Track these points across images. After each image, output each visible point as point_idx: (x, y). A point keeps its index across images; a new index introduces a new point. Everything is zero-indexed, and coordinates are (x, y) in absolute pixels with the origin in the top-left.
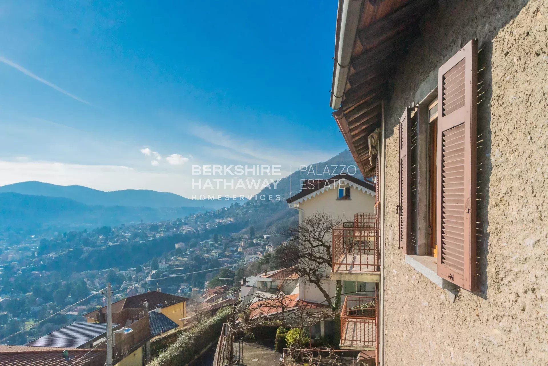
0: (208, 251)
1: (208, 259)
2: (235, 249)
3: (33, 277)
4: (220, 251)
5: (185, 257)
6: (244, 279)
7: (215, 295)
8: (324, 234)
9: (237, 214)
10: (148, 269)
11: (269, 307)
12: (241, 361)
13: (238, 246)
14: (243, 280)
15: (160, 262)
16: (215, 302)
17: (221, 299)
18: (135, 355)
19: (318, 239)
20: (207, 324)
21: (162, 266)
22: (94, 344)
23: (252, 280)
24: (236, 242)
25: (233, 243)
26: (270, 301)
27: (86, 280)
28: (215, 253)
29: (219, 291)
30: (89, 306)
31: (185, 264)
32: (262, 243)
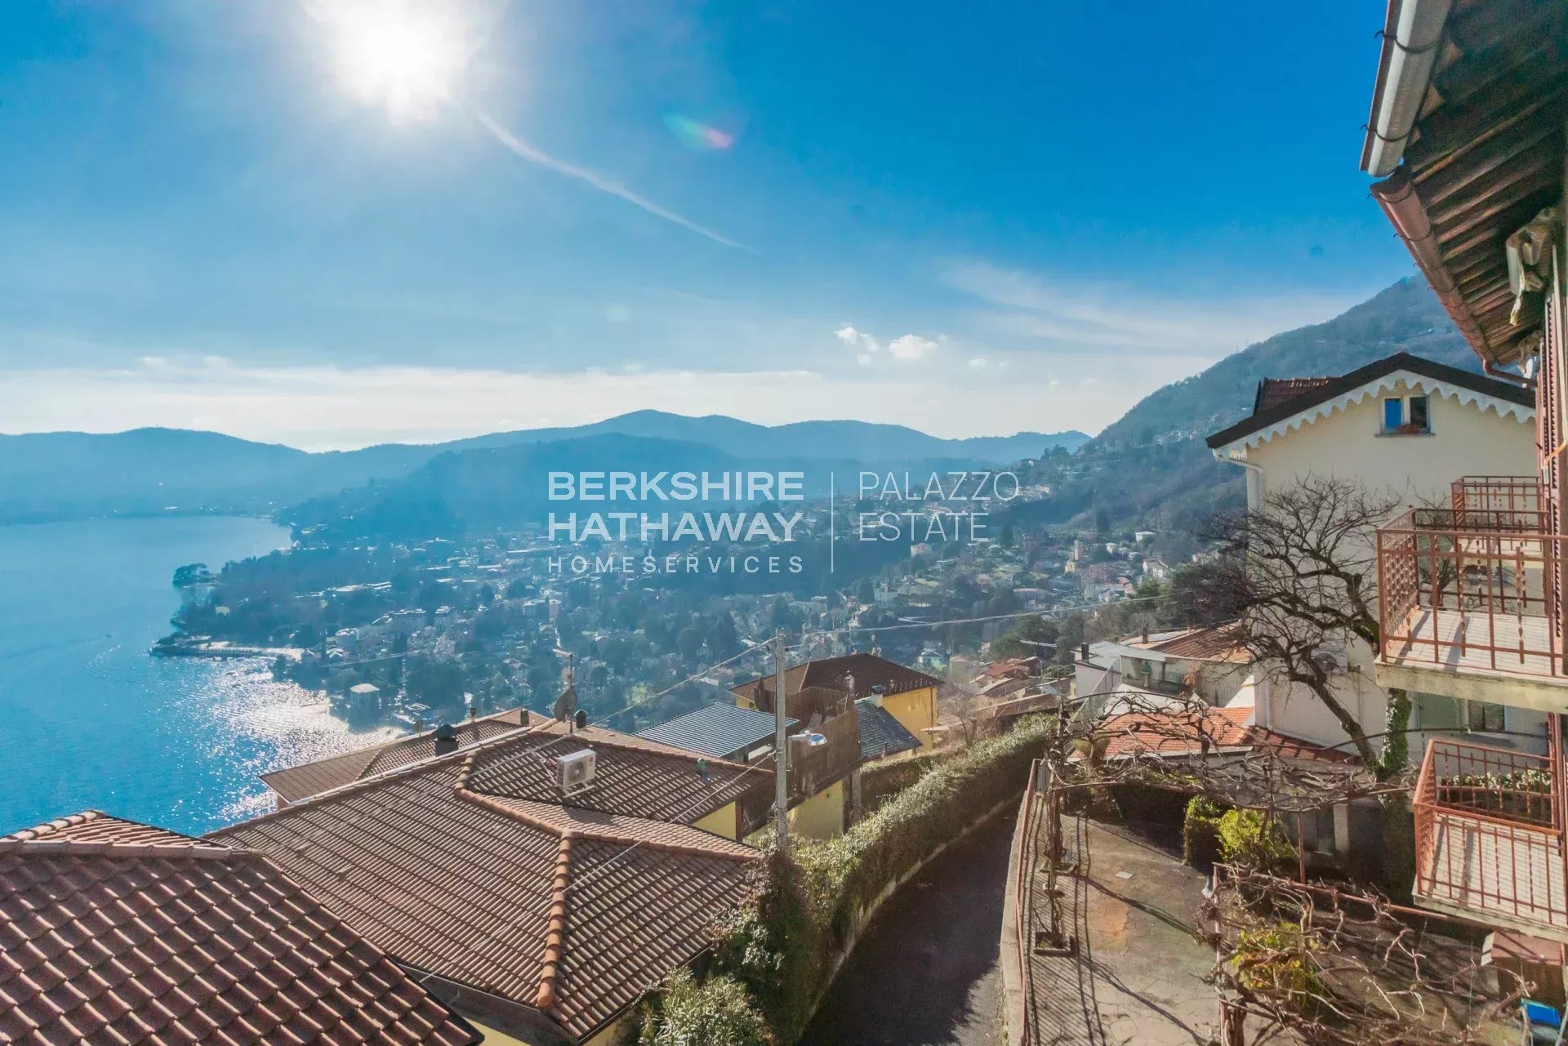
0: (988, 568)
1: (987, 586)
2: (1056, 565)
3: (645, 598)
4: (1018, 568)
5: (931, 579)
6: (1083, 647)
7: (1006, 680)
8: (1338, 539)
9: (1062, 476)
10: (854, 600)
11: (1162, 734)
12: (1084, 867)
13: (1064, 559)
14: (1080, 649)
15: (878, 585)
16: (1008, 696)
17: (1023, 691)
18: (828, 796)
19: (1315, 554)
20: (990, 750)
21: (883, 595)
22: (752, 755)
23: (1106, 652)
24: (1059, 549)
25: (1051, 550)
26: (1164, 719)
27: (732, 614)
28: (1005, 573)
29: (1018, 671)
30: (739, 671)
31: (933, 596)
32: (1132, 555)
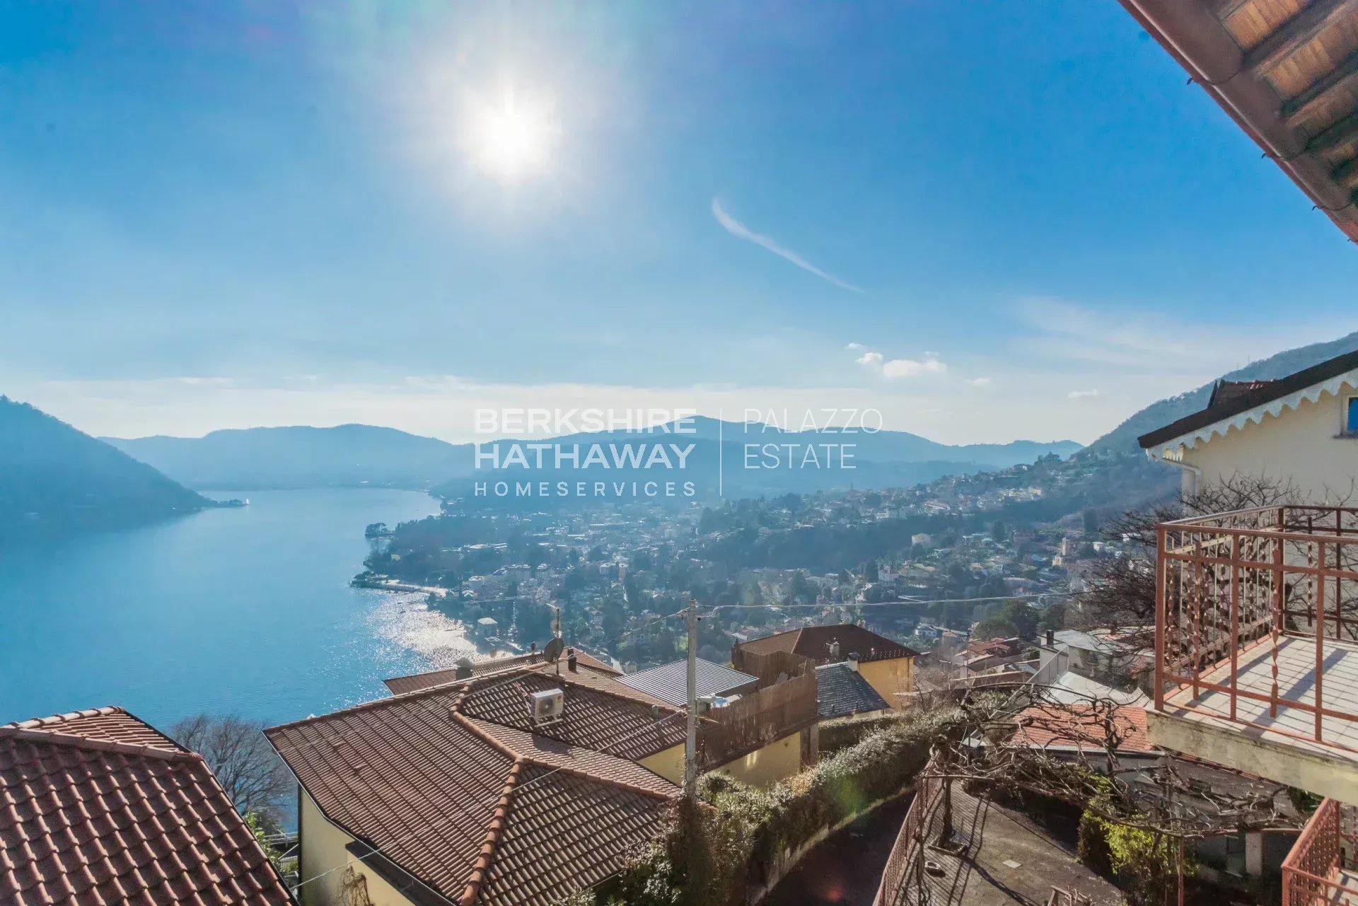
0: (981, 558)
1: (979, 573)
2: (1045, 559)
3: (692, 566)
4: (1008, 560)
5: (929, 565)
6: (1050, 634)
7: (987, 656)
9: (1054, 480)
10: (860, 579)
13: (1052, 554)
15: (882, 567)
16: (987, 670)
17: (1002, 667)
18: (786, 744)
21: (885, 576)
23: (1068, 640)
24: (1049, 545)
25: (1043, 545)
28: (996, 563)
29: (1000, 649)
31: (930, 579)
32: (1118, 553)
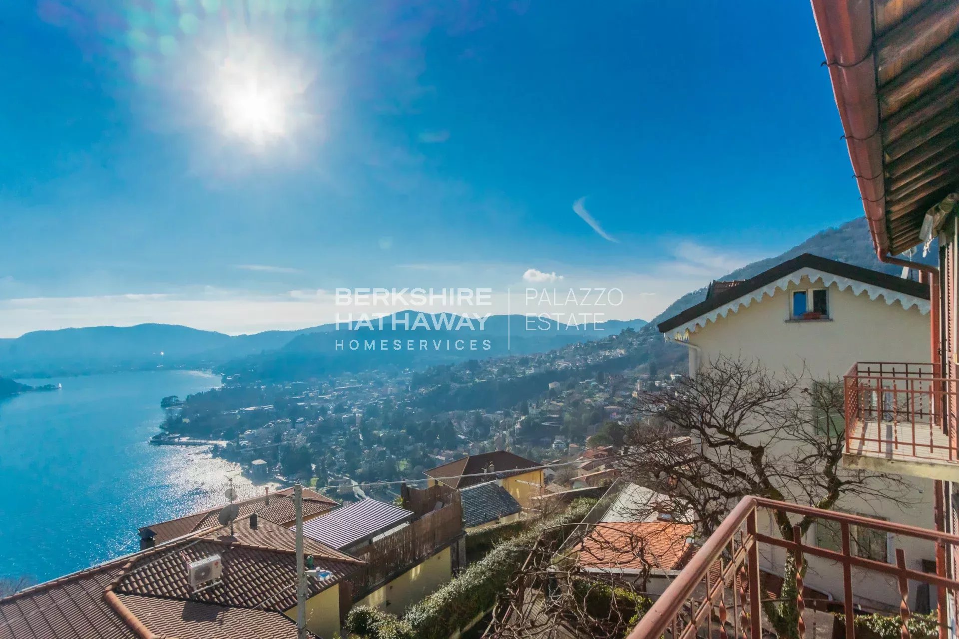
0: (590, 395)
1: (590, 405)
2: (628, 393)
3: (407, 413)
4: (607, 395)
5: (560, 402)
7: (595, 459)
9: (631, 344)
10: (518, 413)
13: (632, 390)
15: (531, 405)
16: (595, 469)
21: (533, 411)
24: (630, 384)
25: (625, 385)
27: (453, 421)
28: (600, 398)
29: (601, 454)
30: (456, 452)
31: (561, 411)
32: (669, 387)
